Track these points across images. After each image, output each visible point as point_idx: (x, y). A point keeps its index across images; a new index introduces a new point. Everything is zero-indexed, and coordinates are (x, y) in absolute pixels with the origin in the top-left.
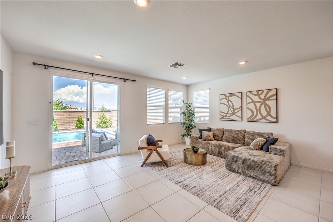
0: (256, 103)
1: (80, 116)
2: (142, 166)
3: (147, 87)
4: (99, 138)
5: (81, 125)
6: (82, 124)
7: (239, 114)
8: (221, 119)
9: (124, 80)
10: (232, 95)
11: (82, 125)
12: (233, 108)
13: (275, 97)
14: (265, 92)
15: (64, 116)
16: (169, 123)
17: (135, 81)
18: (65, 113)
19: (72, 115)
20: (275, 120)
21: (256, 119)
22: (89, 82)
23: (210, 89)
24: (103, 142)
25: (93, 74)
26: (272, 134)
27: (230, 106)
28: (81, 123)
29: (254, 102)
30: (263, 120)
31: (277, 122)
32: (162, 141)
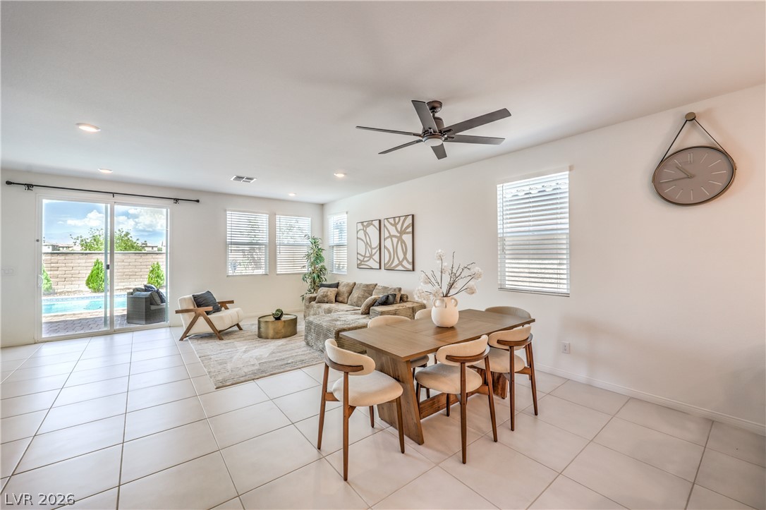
0: (393, 238)
1: (156, 263)
2: (182, 339)
3: (225, 211)
4: (144, 300)
5: (157, 281)
6: (160, 279)
7: (376, 257)
8: (359, 266)
9: (176, 200)
10: (370, 223)
11: (159, 281)
12: (370, 246)
13: (410, 229)
14: (402, 219)
15: (123, 262)
16: (279, 274)
17: (198, 201)
18: (127, 257)
19: (141, 260)
20: (410, 267)
21: (394, 265)
22: (109, 205)
23: (347, 213)
24: (153, 307)
25: (113, 194)
26: (400, 290)
27: (367, 243)
28: (158, 276)
29: (391, 236)
30: (400, 268)
31: (413, 270)
32: (232, 302)
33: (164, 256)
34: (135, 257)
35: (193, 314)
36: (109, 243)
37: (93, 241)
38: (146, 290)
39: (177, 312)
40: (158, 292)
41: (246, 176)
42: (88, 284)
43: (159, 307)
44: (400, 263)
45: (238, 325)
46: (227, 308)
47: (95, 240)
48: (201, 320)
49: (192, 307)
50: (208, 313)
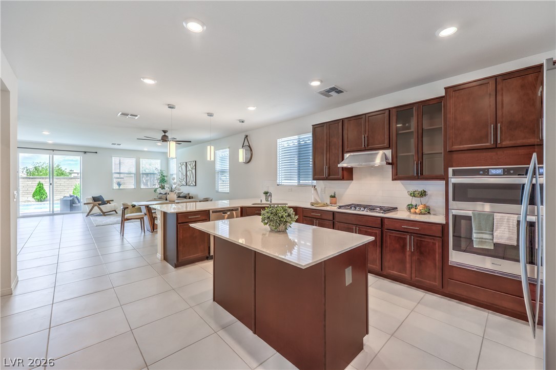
1: (78, 184)
2: (87, 216)
3: (112, 157)
4: (69, 201)
7: (185, 180)
9: (85, 152)
10: (183, 163)
13: (194, 168)
14: (193, 162)
16: (140, 189)
17: (96, 153)
18: (59, 180)
19: (68, 182)
20: (194, 184)
21: (190, 183)
22: (51, 156)
23: (176, 158)
24: (74, 205)
25: (53, 150)
26: (189, 194)
27: (183, 173)
29: (189, 170)
30: (192, 185)
31: (196, 185)
32: (113, 201)
33: (79, 180)
34: (64, 180)
35: (92, 205)
36: (51, 172)
37: (35, 170)
38: (71, 197)
39: (85, 204)
40: (77, 197)
41: (117, 143)
42: (34, 196)
43: (77, 205)
44: (192, 183)
45: (115, 211)
46: (110, 203)
47: (36, 169)
48: (96, 208)
49: (92, 202)
50: (99, 204)
